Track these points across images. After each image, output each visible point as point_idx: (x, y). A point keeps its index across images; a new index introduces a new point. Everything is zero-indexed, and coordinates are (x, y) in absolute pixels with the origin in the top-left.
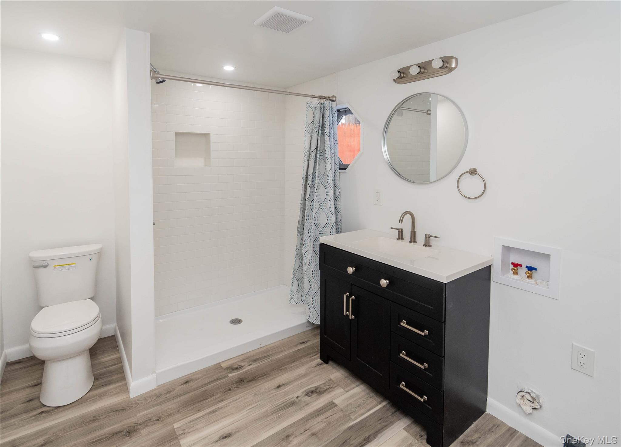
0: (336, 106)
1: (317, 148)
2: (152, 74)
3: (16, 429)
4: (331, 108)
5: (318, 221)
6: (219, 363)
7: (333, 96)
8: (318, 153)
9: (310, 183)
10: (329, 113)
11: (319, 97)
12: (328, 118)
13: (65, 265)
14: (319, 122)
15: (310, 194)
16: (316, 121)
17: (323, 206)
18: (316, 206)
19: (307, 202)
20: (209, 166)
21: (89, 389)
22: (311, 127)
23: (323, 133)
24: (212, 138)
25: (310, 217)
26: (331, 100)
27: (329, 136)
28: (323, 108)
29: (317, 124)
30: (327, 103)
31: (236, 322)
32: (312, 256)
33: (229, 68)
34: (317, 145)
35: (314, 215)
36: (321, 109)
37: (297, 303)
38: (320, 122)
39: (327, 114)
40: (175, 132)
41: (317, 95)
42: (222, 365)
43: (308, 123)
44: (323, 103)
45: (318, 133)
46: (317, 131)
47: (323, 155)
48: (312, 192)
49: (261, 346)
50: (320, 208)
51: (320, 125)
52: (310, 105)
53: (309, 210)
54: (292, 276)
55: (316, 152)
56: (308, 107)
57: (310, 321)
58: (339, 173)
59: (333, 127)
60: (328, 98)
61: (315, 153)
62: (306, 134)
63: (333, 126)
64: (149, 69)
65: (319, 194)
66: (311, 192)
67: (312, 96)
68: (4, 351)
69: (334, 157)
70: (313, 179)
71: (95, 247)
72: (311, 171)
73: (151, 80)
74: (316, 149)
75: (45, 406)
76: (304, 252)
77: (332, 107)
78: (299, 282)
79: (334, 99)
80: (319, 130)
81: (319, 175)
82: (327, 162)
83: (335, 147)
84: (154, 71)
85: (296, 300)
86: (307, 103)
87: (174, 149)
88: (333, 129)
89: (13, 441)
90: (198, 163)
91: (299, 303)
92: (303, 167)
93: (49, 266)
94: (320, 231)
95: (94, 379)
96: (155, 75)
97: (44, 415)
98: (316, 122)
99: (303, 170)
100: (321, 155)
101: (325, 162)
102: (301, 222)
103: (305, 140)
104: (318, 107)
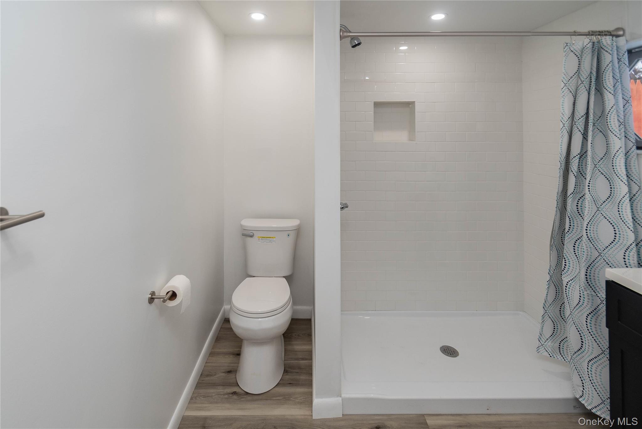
0: (624, 44)
1: (587, 113)
2: (341, 33)
3: (211, 403)
4: (615, 48)
5: (595, 234)
6: (423, 415)
7: (618, 29)
8: (590, 121)
9: (576, 170)
10: (612, 56)
11: (588, 33)
12: (610, 65)
13: (267, 237)
14: (591, 72)
15: (576, 187)
16: (585, 72)
17: (604, 210)
18: (588, 208)
19: (569, 201)
20: (413, 141)
21: (277, 384)
22: (574, 81)
23: (599, 90)
24: (418, 108)
25: (575, 225)
26: (614, 34)
27: (613, 93)
28: (596, 50)
29: (587, 75)
30: (607, 40)
31: (449, 352)
32: (585, 293)
33: (438, 17)
34: (588, 109)
35: (586, 223)
36: (593, 52)
37: (551, 355)
38: (593, 72)
39: (607, 58)
40: (374, 102)
41: (586, 30)
42: (428, 421)
43: (567, 76)
44: (598, 42)
45: (588, 89)
46: (586, 87)
47: (600, 124)
48: (579, 184)
49: (488, 412)
50: (598, 211)
51: (592, 76)
52: (570, 47)
53: (574, 213)
54: (542, 312)
55: (586, 121)
56: (567, 51)
57: (583, 405)
58: (636, 155)
59: (621, 79)
60: (607, 33)
61: (584, 121)
62: (564, 93)
63: (621, 76)
64: (338, 28)
65: (594, 188)
66: (577, 184)
67: (575, 34)
68: (224, 307)
69: (625, 128)
70: (580, 164)
71: (293, 223)
72: (576, 149)
73: (340, 40)
74: (585, 116)
75: (239, 386)
76: (565, 280)
77: (617, 47)
78: (555, 324)
79: (621, 33)
80: (592, 86)
81: (593, 158)
82: (611, 136)
83: (626, 111)
84: (344, 29)
85: (550, 350)
86: (566, 44)
87: (373, 121)
88: (621, 81)
89: (205, 418)
90: (401, 137)
91: (555, 356)
92: (560, 144)
93: (254, 236)
94: (600, 252)
95: (284, 370)
96: (345, 34)
97: (235, 397)
98: (585, 74)
99: (560, 149)
100: (596, 124)
101: (606, 136)
102: (557, 229)
103: (563, 103)
104: (588, 49)
